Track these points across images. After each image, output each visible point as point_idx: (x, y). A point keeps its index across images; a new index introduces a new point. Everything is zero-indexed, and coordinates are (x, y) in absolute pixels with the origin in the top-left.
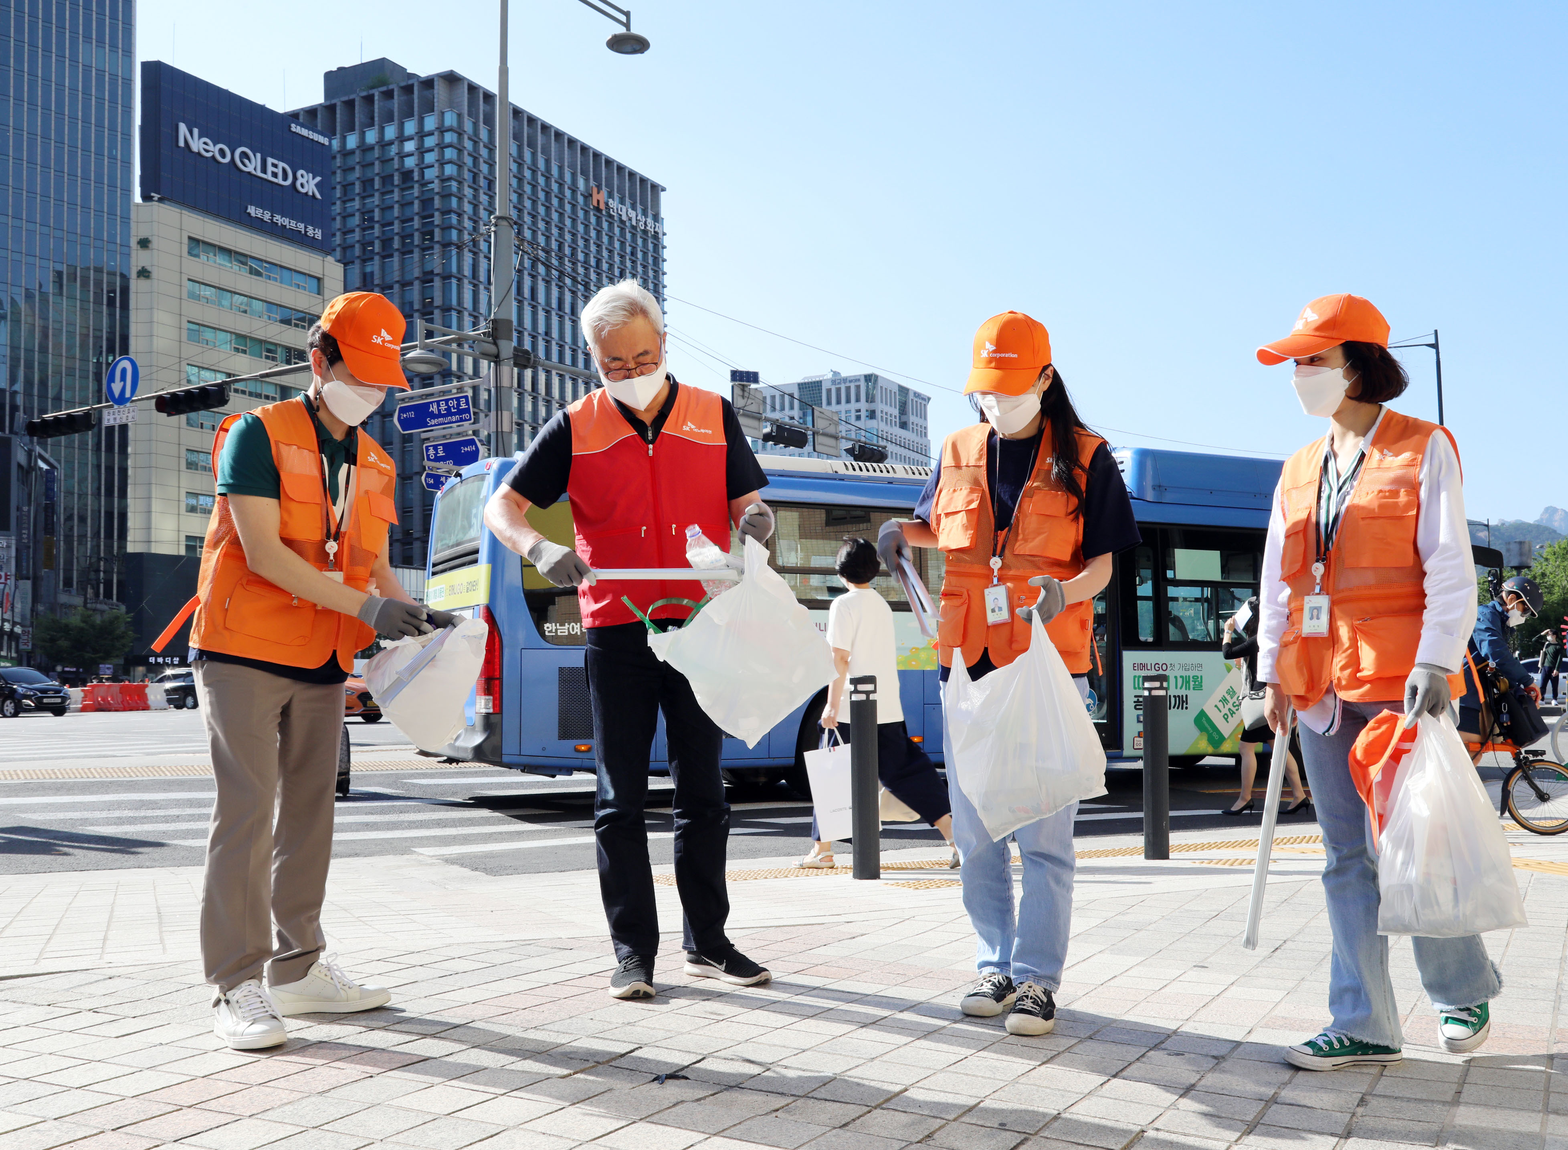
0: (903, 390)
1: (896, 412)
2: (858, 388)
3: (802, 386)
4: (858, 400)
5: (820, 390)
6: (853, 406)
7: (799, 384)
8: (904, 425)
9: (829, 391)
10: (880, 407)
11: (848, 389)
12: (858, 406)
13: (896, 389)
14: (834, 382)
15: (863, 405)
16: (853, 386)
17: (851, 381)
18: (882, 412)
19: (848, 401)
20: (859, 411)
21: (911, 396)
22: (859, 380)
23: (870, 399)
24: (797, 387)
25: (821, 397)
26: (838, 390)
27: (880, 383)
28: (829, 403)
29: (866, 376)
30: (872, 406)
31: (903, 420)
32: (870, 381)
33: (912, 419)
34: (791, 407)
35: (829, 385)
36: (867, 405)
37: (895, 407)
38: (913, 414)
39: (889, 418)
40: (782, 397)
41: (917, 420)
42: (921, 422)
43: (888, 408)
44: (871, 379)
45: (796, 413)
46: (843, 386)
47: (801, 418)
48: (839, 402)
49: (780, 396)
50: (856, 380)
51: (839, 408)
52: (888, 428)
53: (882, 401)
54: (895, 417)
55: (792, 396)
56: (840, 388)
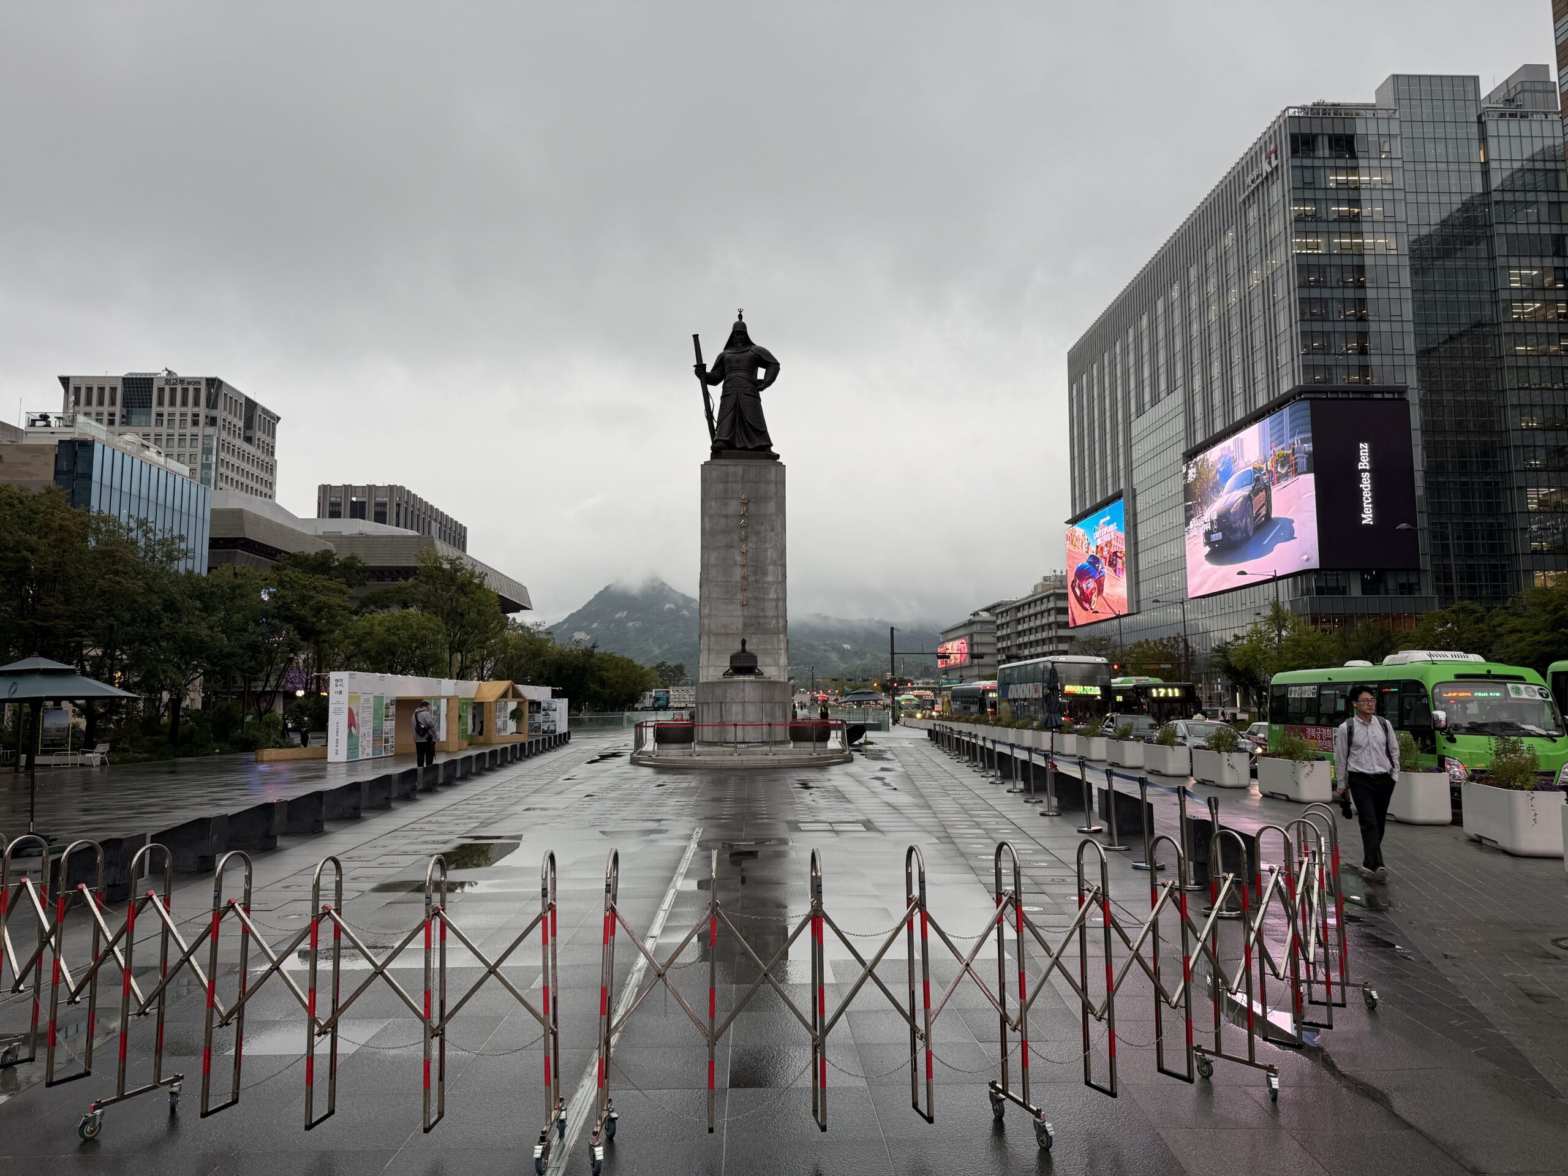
0: (251, 405)
1: (241, 424)
2: (197, 391)
3: (127, 380)
4: (196, 403)
5: (150, 387)
6: (190, 410)
7: (124, 379)
8: (249, 440)
9: (161, 390)
10: (220, 413)
11: (185, 391)
12: (196, 410)
13: (243, 401)
14: (167, 381)
15: (202, 410)
16: (191, 388)
17: (189, 383)
18: (224, 420)
19: (184, 403)
20: (196, 415)
21: (259, 411)
22: (199, 383)
23: (212, 404)
24: (121, 380)
25: (151, 396)
26: (173, 391)
27: (224, 389)
28: (160, 403)
29: (207, 380)
30: (214, 413)
31: (248, 435)
32: (213, 385)
33: (259, 434)
34: (113, 403)
35: (162, 384)
36: (207, 411)
37: (240, 419)
38: (260, 430)
39: (232, 429)
40: (102, 390)
41: (264, 437)
42: (268, 440)
43: (230, 418)
44: (214, 383)
45: (118, 410)
46: (179, 388)
47: (123, 416)
48: (172, 403)
49: (99, 388)
50: (196, 382)
51: (171, 409)
52: (230, 439)
53: (225, 409)
54: (240, 429)
55: (113, 390)
56: (176, 389)
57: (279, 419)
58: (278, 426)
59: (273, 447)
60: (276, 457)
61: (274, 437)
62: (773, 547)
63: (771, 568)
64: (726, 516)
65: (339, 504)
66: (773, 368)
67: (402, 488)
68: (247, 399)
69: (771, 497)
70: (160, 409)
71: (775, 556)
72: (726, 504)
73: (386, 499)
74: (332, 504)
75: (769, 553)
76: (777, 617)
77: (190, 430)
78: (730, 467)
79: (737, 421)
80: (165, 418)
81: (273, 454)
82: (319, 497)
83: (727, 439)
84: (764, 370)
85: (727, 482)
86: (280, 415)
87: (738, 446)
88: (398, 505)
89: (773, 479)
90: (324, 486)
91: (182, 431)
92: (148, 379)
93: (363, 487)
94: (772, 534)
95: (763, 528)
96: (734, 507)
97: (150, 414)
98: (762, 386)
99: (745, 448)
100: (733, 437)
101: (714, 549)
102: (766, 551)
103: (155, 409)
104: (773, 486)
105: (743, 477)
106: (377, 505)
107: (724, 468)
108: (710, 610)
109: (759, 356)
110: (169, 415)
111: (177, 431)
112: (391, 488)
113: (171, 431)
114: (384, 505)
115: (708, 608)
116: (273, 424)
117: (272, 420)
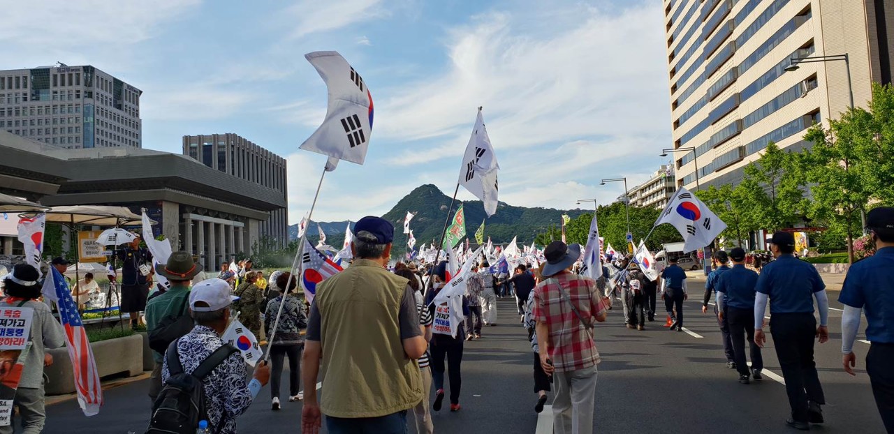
0: (118, 83)
1: (112, 96)
2: (78, 74)
3: (33, 72)
4: (78, 83)
5: (48, 75)
6: (74, 88)
7: (31, 70)
8: (119, 107)
9: (55, 76)
10: (95, 90)
11: (70, 76)
12: (78, 88)
13: (112, 80)
14: (60, 70)
15: (82, 88)
16: (74, 73)
17: (72, 70)
18: (98, 94)
19: (70, 84)
20: (78, 91)
21: (125, 87)
22: (79, 70)
23: (88, 84)
24: (29, 72)
25: (49, 80)
26: (63, 76)
27: (96, 74)
28: (55, 85)
29: (84, 67)
30: (90, 89)
31: (119, 102)
32: (88, 70)
33: (125, 103)
34: (25, 86)
35: (55, 72)
36: (85, 88)
37: (110, 92)
38: (126, 100)
39: (104, 99)
40: (18, 78)
41: (129, 104)
42: (133, 106)
43: (103, 92)
44: (89, 69)
45: (28, 91)
46: (66, 74)
47: (33, 95)
48: (63, 84)
49: (16, 77)
50: (76, 69)
51: (63, 88)
52: (104, 106)
53: (98, 87)
54: (110, 99)
55: (25, 78)
56: (64, 75)
57: (141, 92)
58: (141, 98)
59: (137, 111)
60: (140, 117)
61: (138, 104)
65: (195, 148)
67: (235, 135)
68: (115, 79)
70: (55, 89)
73: (225, 143)
74: (191, 147)
77: (75, 101)
80: (59, 94)
81: (137, 115)
86: (142, 90)
88: (233, 146)
90: (186, 137)
91: (70, 103)
92: (46, 69)
93: (210, 136)
97: (49, 93)
103: (52, 88)
106: (219, 147)
110: (61, 92)
111: (66, 102)
112: (228, 135)
113: (63, 103)
114: (224, 147)
116: (137, 96)
117: (136, 94)
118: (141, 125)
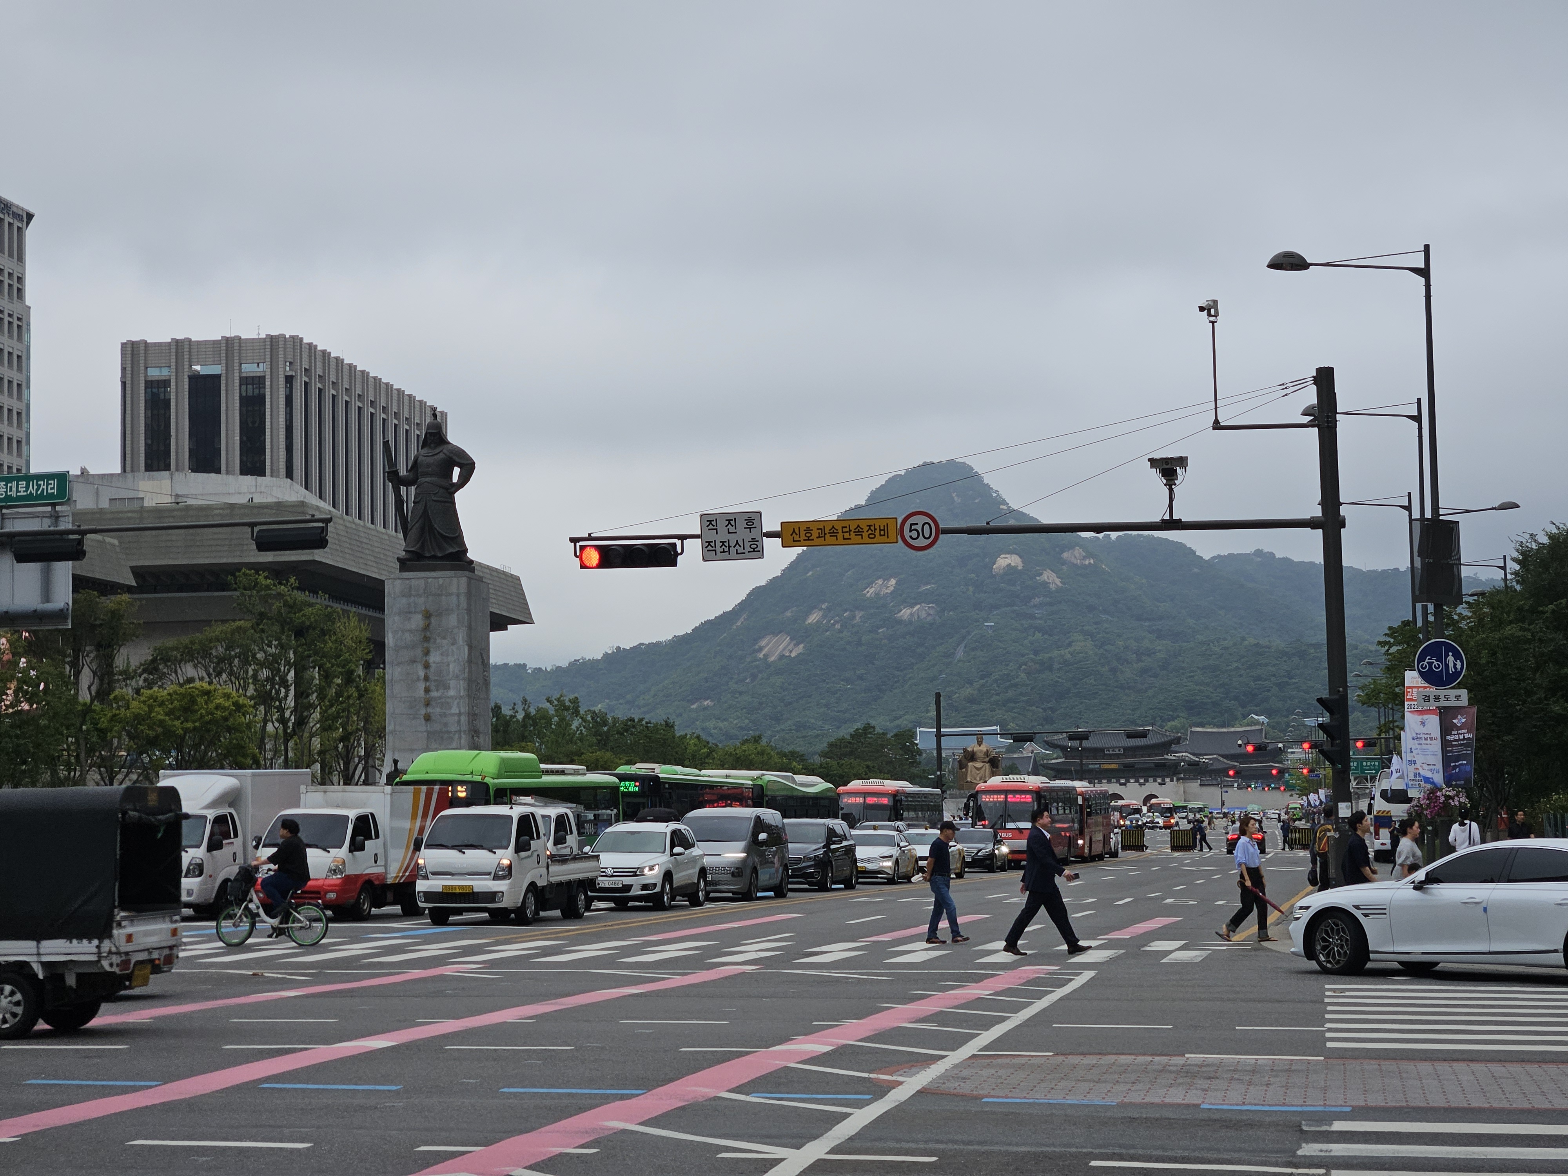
57: (30, 216)
58: (30, 233)
59: (20, 280)
60: (29, 300)
61: (21, 259)
62: (455, 661)
63: (452, 683)
64: (411, 631)
65: (166, 383)
66: (468, 468)
67: (296, 341)
69: (452, 610)
71: (457, 671)
72: (410, 619)
73: (262, 369)
74: (150, 384)
75: (451, 666)
76: (460, 731)
78: (413, 581)
79: (427, 528)
81: (20, 291)
82: (124, 369)
83: (413, 549)
84: (459, 469)
85: (410, 596)
86: (31, 210)
87: (427, 555)
88: (289, 379)
89: (455, 591)
90: (133, 343)
93: (215, 342)
94: (454, 648)
95: (445, 642)
96: (417, 621)
98: (453, 489)
99: (434, 557)
100: (422, 547)
101: (398, 664)
102: (448, 665)
104: (454, 599)
105: (425, 589)
106: (245, 381)
107: (407, 582)
108: (395, 725)
109: (451, 458)
112: (273, 342)
114: (258, 381)
115: (393, 723)
116: (19, 228)
117: (17, 224)
118: (28, 324)
